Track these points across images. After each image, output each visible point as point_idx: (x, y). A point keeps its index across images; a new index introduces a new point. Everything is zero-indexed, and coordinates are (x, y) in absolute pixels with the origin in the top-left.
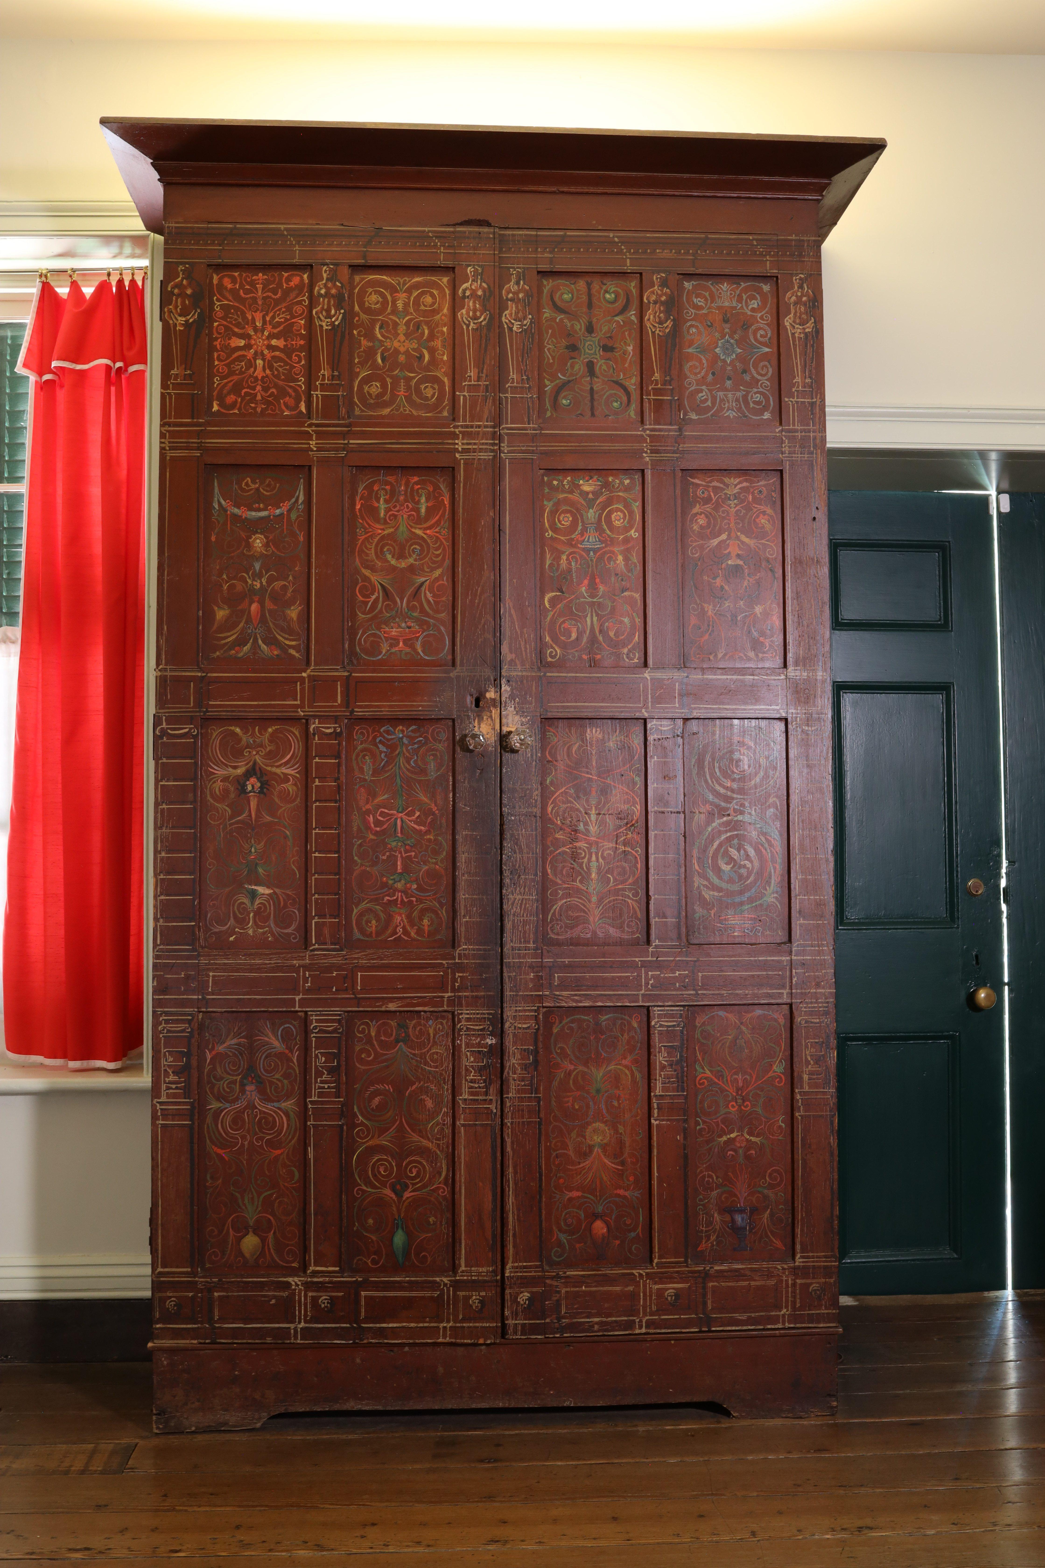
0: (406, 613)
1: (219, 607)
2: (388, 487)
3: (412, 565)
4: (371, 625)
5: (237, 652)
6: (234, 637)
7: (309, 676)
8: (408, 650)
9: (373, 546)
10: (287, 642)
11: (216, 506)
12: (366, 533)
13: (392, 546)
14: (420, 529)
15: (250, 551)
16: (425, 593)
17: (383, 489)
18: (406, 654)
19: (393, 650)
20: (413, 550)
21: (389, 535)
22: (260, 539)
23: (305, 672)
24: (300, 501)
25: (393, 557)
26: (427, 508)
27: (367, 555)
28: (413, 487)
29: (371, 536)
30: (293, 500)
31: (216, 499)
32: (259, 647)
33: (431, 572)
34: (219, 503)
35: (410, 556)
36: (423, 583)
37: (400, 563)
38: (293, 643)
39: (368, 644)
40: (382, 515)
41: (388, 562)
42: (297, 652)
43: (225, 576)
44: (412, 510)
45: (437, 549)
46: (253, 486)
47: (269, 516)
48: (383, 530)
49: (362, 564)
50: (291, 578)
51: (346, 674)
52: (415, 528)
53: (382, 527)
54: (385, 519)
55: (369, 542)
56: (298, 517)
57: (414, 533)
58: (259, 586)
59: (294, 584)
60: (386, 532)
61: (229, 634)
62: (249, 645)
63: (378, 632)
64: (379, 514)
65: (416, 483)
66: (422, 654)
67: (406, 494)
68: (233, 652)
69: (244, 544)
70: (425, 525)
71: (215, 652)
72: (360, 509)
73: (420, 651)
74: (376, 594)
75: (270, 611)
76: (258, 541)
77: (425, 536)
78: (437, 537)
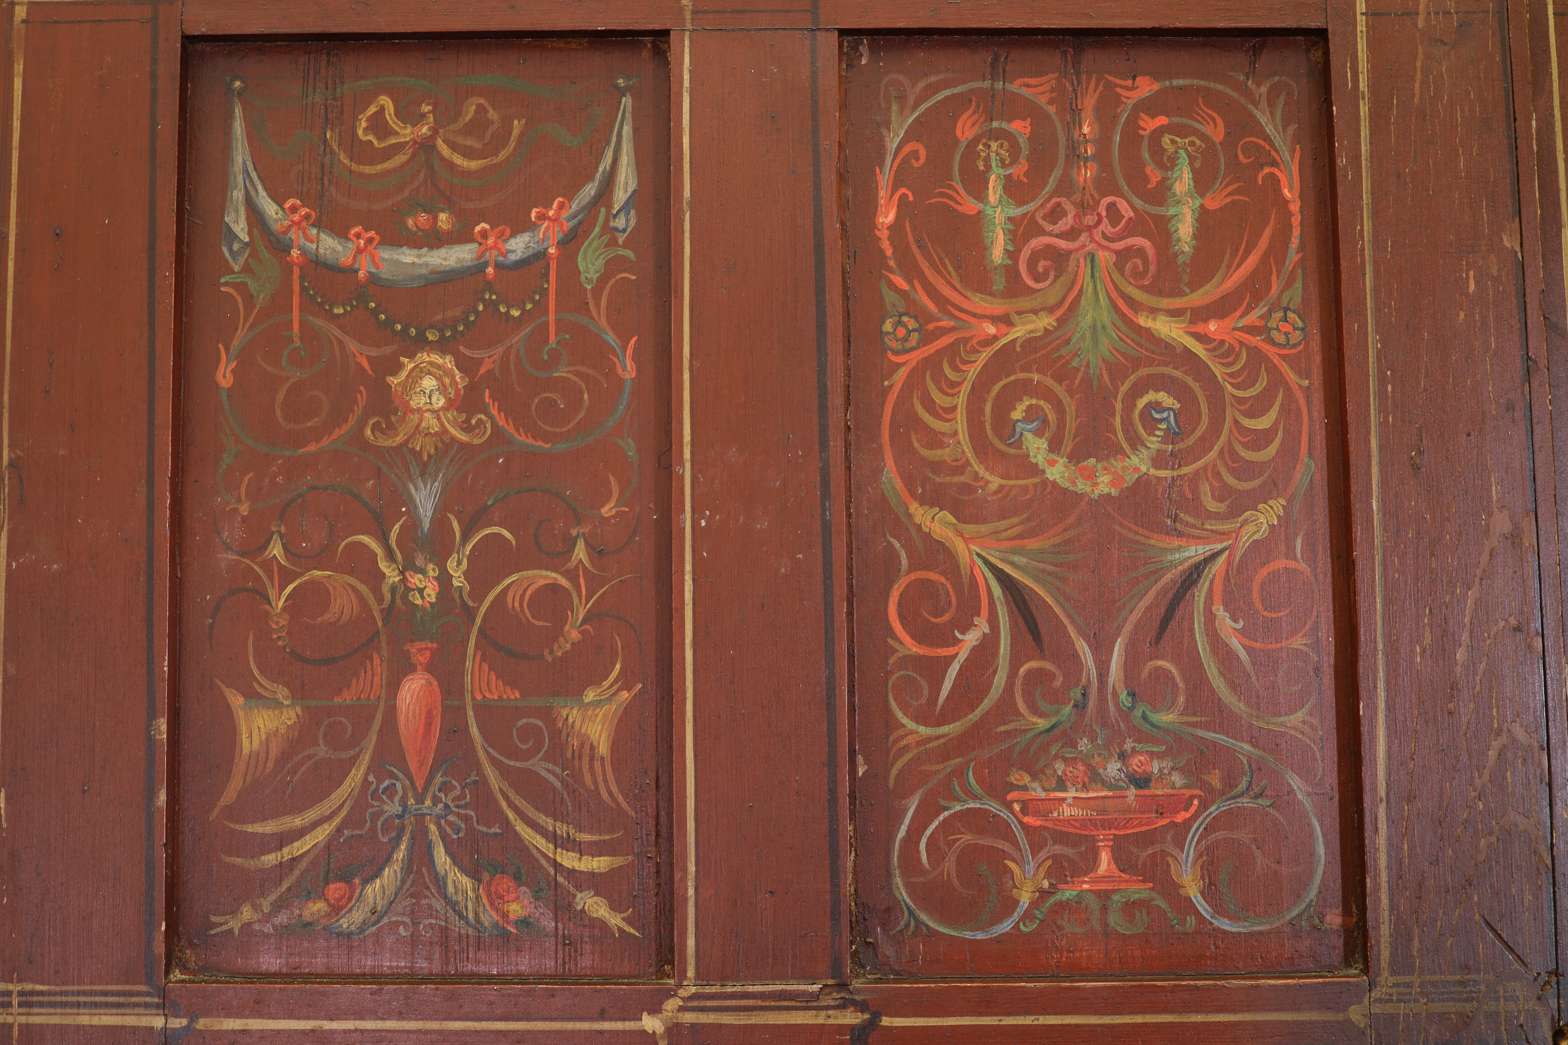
0: (1126, 715)
1: (250, 694)
2: (1020, 128)
3: (1143, 484)
4: (960, 772)
5: (336, 909)
6: (321, 834)
7: (674, 1030)
8: (1138, 890)
9: (961, 400)
10: (569, 860)
11: (240, 228)
12: (927, 338)
13: (1048, 395)
14: (1175, 313)
15: (390, 429)
16: (1210, 618)
17: (997, 135)
18: (1130, 908)
19: (1068, 893)
20: (1146, 413)
21: (1031, 343)
22: (440, 373)
23: (655, 1010)
24: (620, 196)
25: (1055, 446)
26: (1203, 217)
27: (935, 440)
28: (1132, 124)
29: (952, 352)
30: (590, 190)
31: (238, 195)
32: (440, 883)
33: (1232, 513)
34: (255, 215)
35: (1136, 442)
36: (1195, 573)
37: (1091, 476)
38: (599, 864)
39: (949, 865)
40: (997, 254)
41: (1035, 470)
42: (615, 907)
43: (276, 550)
44: (1134, 228)
45: (1256, 409)
46: (406, 133)
47: (480, 268)
48: (1005, 321)
49: (909, 482)
50: (580, 552)
51: (851, 1018)
52: (1153, 311)
53: (999, 307)
54: (1012, 272)
55: (939, 377)
56: (612, 266)
57: (1148, 333)
58: (431, 593)
59: (594, 583)
60: (1018, 332)
61: (298, 822)
62: (390, 875)
63: (993, 806)
64: (982, 247)
65: (1149, 106)
66: (1203, 908)
67: (1103, 156)
68: (318, 907)
69: (362, 400)
70: (1197, 298)
71: (234, 912)
72: (895, 228)
73: (1193, 891)
74: (982, 625)
75: (483, 710)
76: (429, 383)
77: (1198, 349)
78: (1255, 354)
